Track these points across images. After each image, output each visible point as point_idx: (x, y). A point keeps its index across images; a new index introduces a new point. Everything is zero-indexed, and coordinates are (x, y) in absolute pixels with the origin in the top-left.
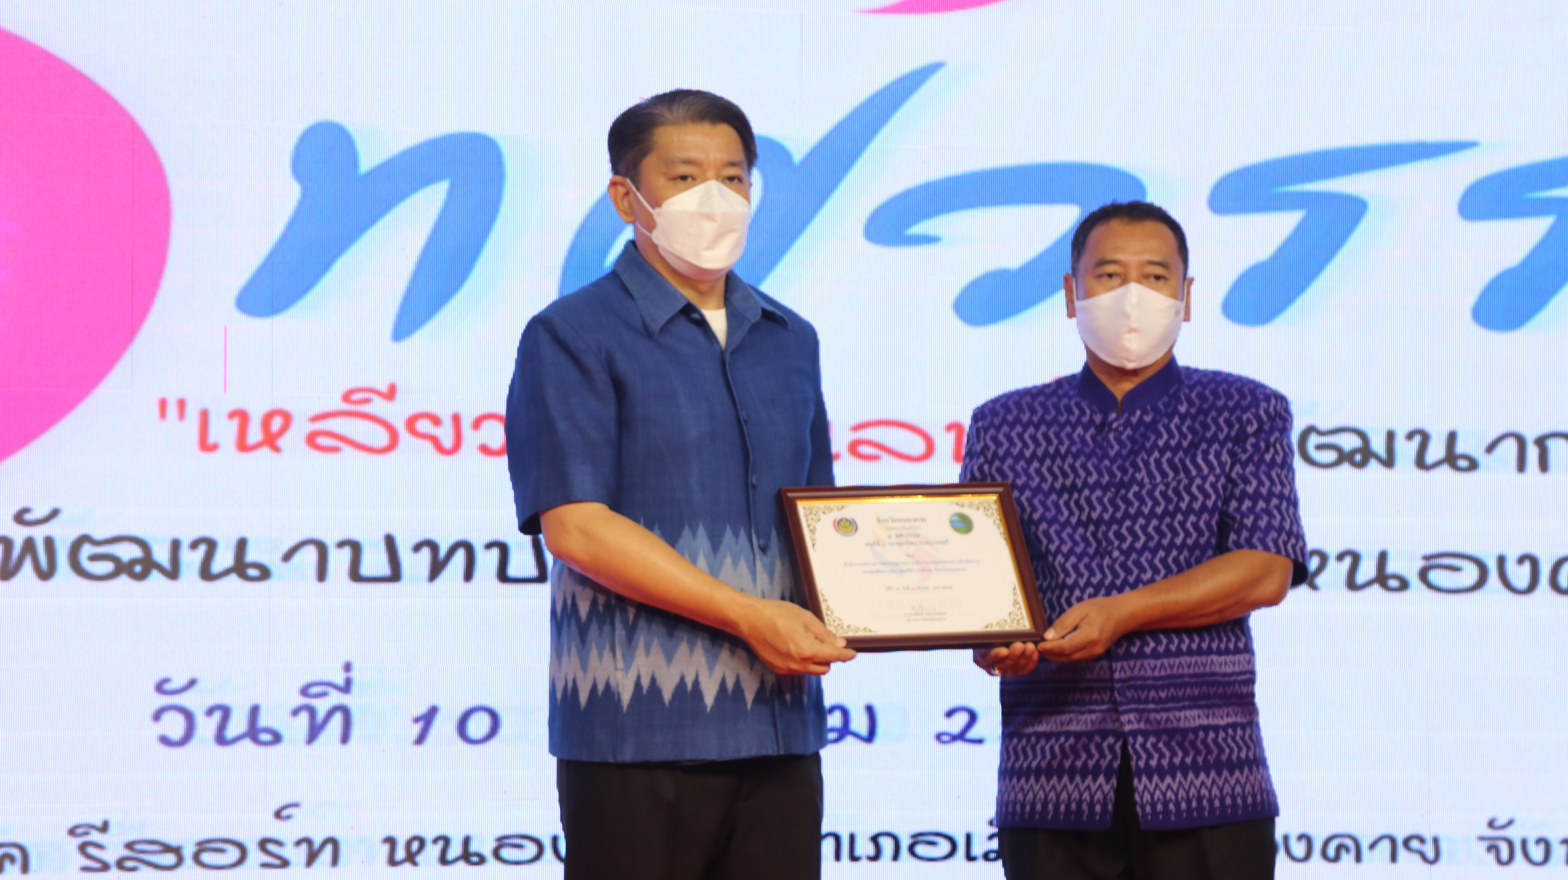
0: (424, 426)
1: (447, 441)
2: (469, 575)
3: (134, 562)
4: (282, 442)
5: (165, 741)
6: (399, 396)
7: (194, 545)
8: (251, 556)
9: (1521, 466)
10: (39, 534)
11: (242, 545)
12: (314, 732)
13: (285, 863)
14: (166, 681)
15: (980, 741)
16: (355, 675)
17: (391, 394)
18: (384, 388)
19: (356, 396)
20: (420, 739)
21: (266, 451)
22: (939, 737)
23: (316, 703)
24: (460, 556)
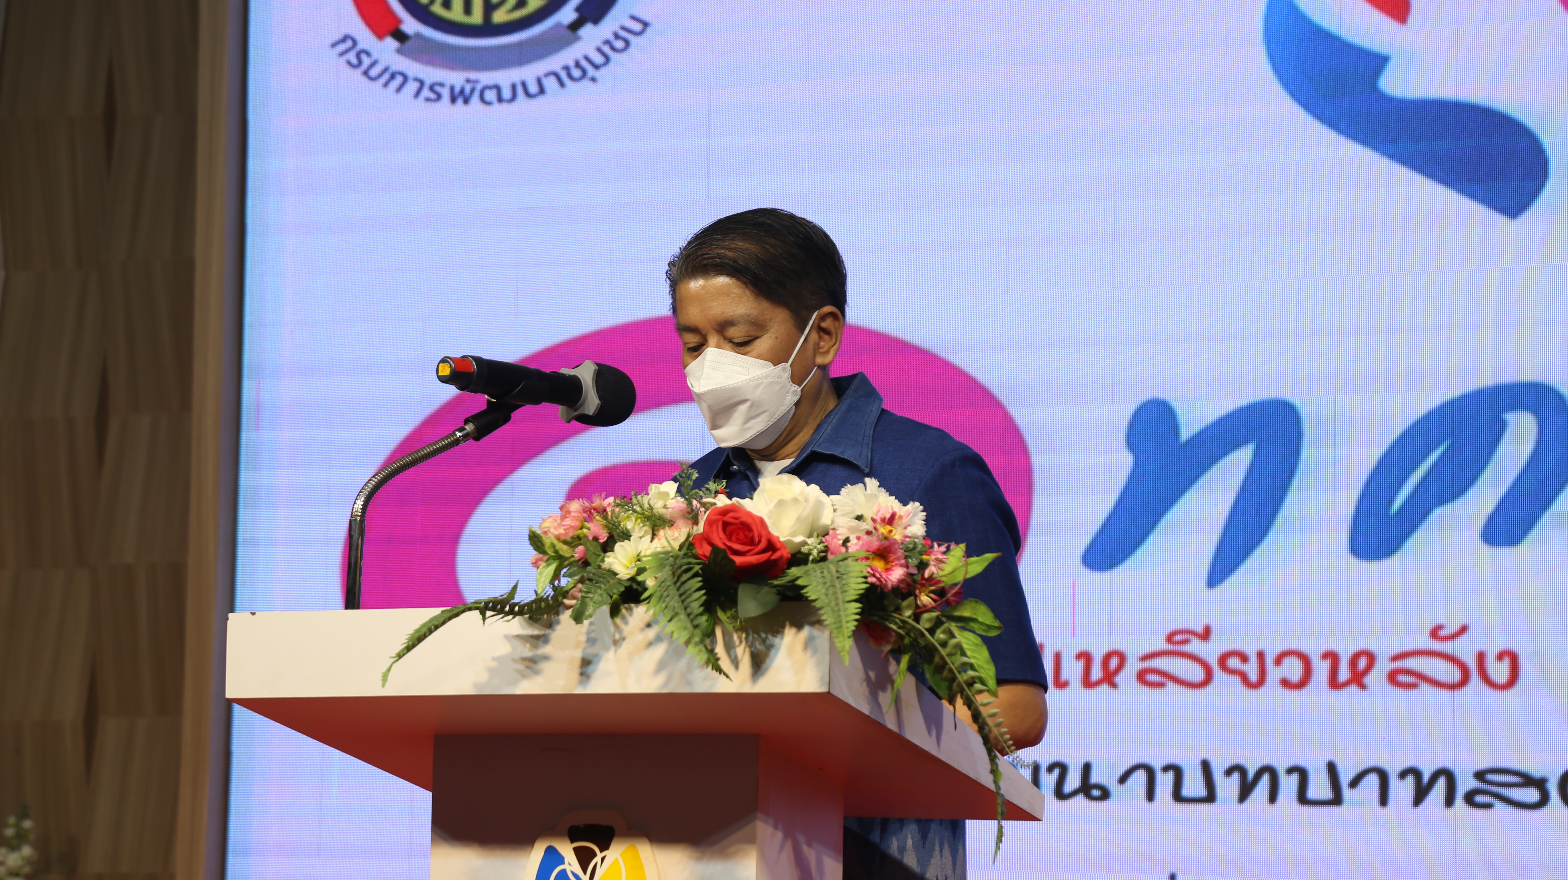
0: (1234, 663)
1: (1253, 676)
2: (1273, 797)
4: (1118, 679)
6: (1213, 636)
7: (1050, 769)
8: (1095, 778)
11: (1087, 769)
17: (1206, 634)
18: (1199, 629)
19: (1178, 638)
21: (1105, 687)
24: (1265, 779)
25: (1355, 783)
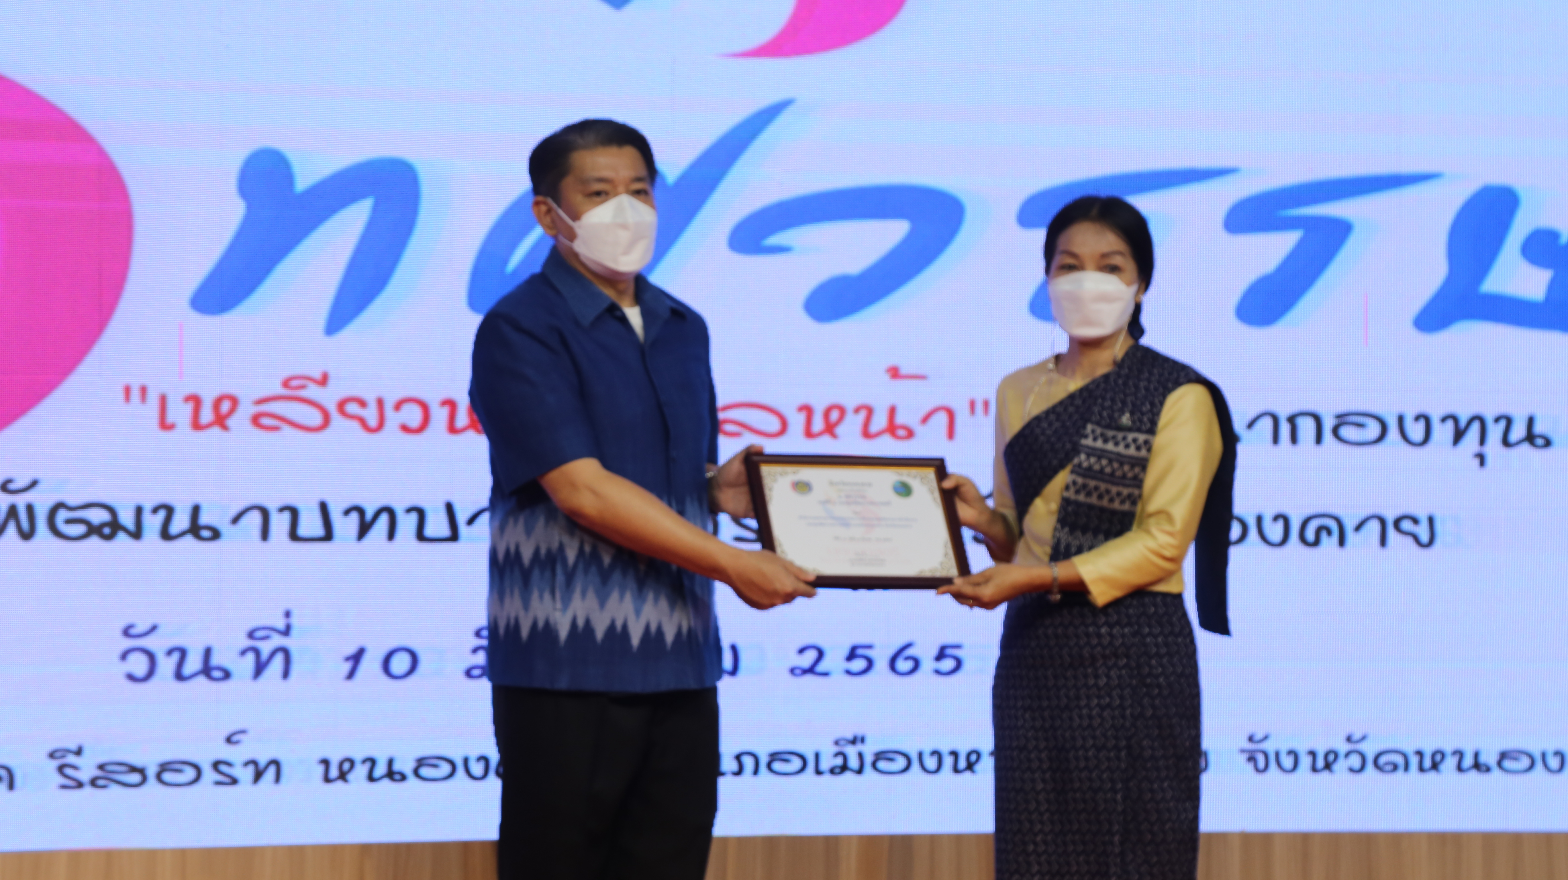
0: (352, 408)
1: (373, 422)
2: (391, 534)
3: (104, 525)
4: (230, 422)
5: (131, 677)
6: (331, 382)
7: (155, 510)
8: (204, 519)
9: (1276, 439)
10: (20, 501)
11: (196, 510)
12: (260, 668)
13: (234, 781)
14: (131, 626)
15: (825, 674)
16: (294, 621)
17: (323, 381)
18: (317, 375)
19: (294, 383)
20: (351, 675)
21: (216, 430)
22: (792, 671)
23: (260, 645)
24: (384, 518)
25: (471, 521)
